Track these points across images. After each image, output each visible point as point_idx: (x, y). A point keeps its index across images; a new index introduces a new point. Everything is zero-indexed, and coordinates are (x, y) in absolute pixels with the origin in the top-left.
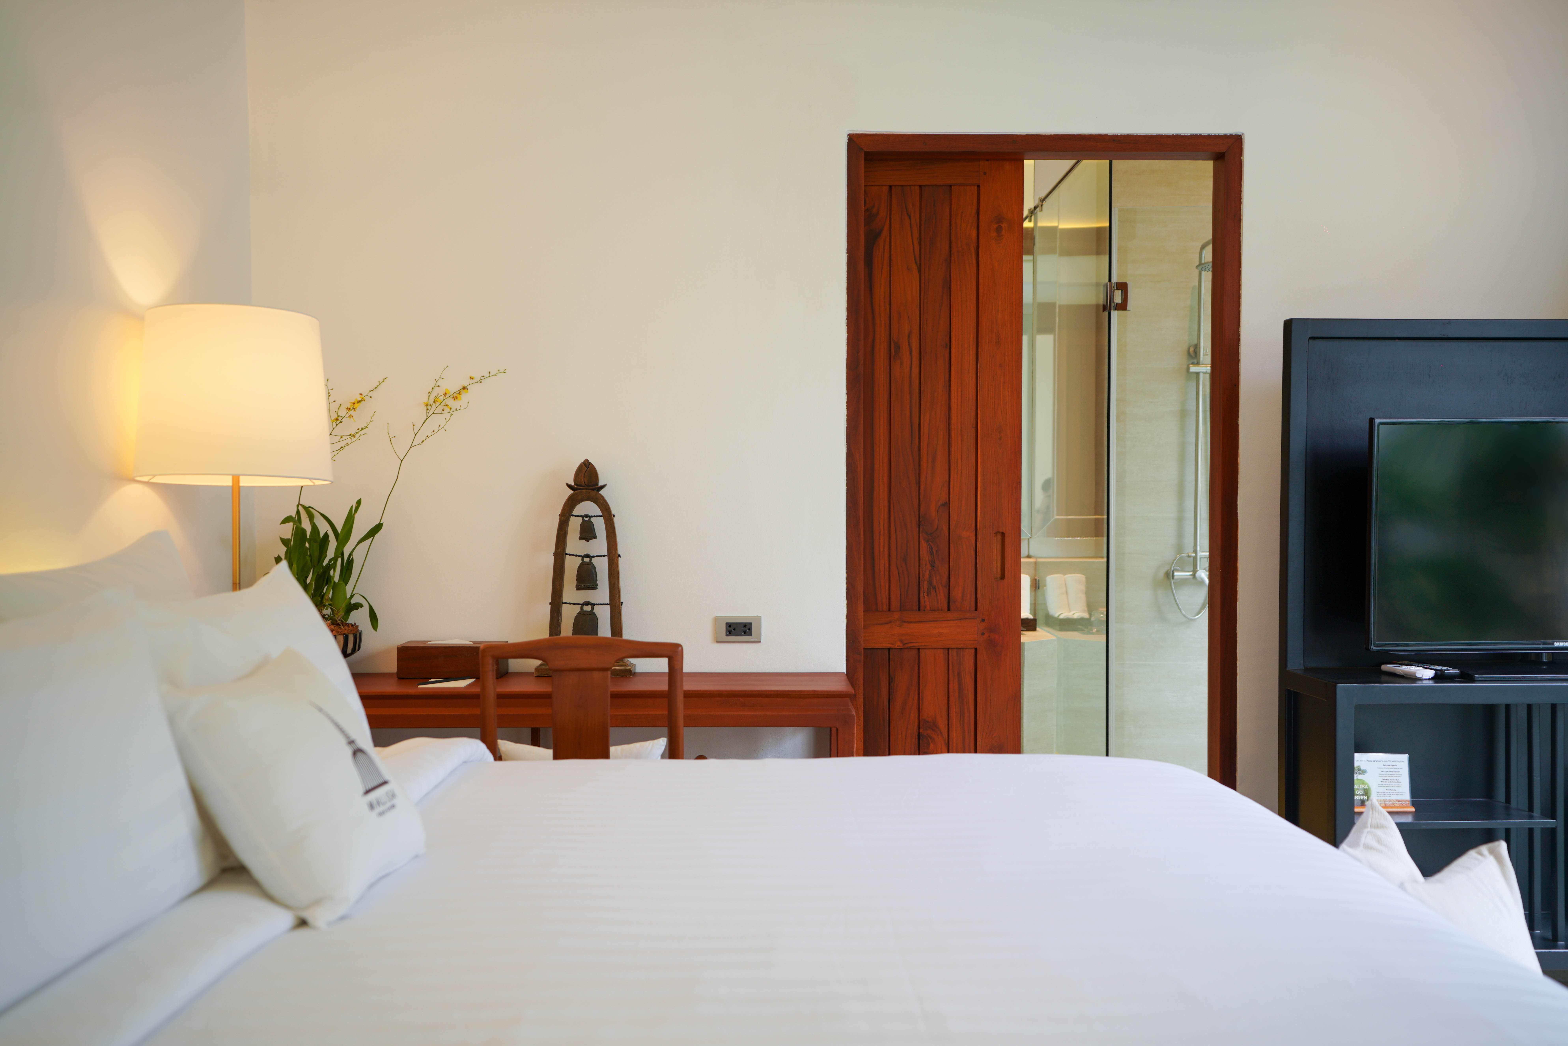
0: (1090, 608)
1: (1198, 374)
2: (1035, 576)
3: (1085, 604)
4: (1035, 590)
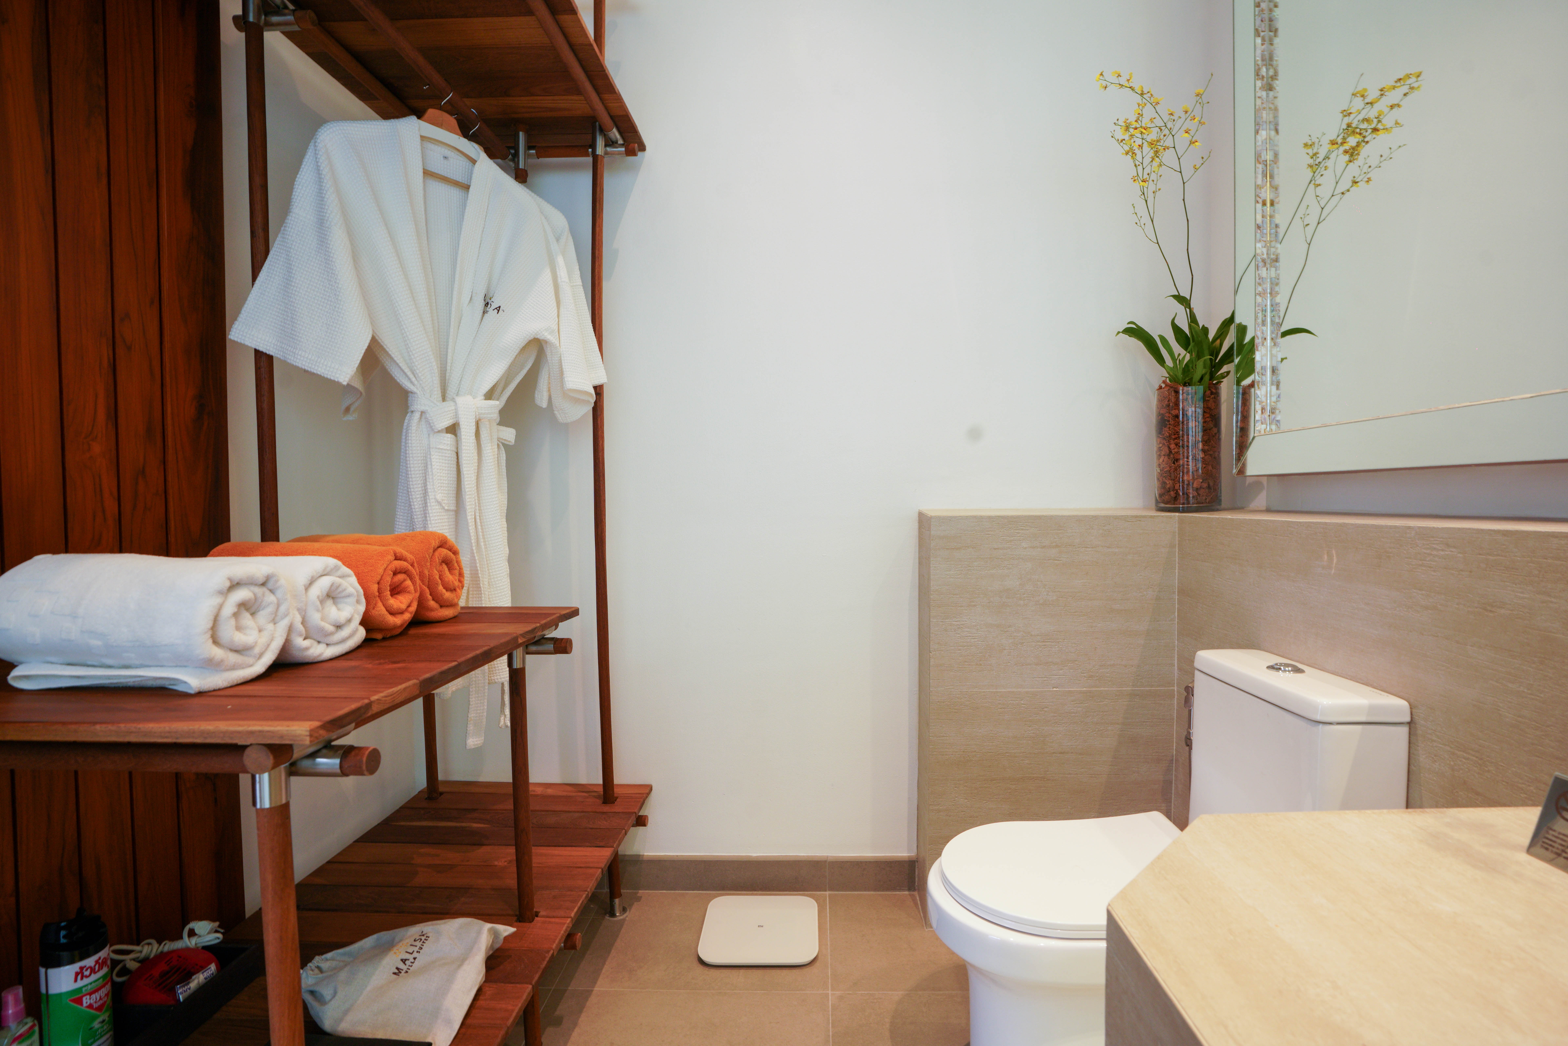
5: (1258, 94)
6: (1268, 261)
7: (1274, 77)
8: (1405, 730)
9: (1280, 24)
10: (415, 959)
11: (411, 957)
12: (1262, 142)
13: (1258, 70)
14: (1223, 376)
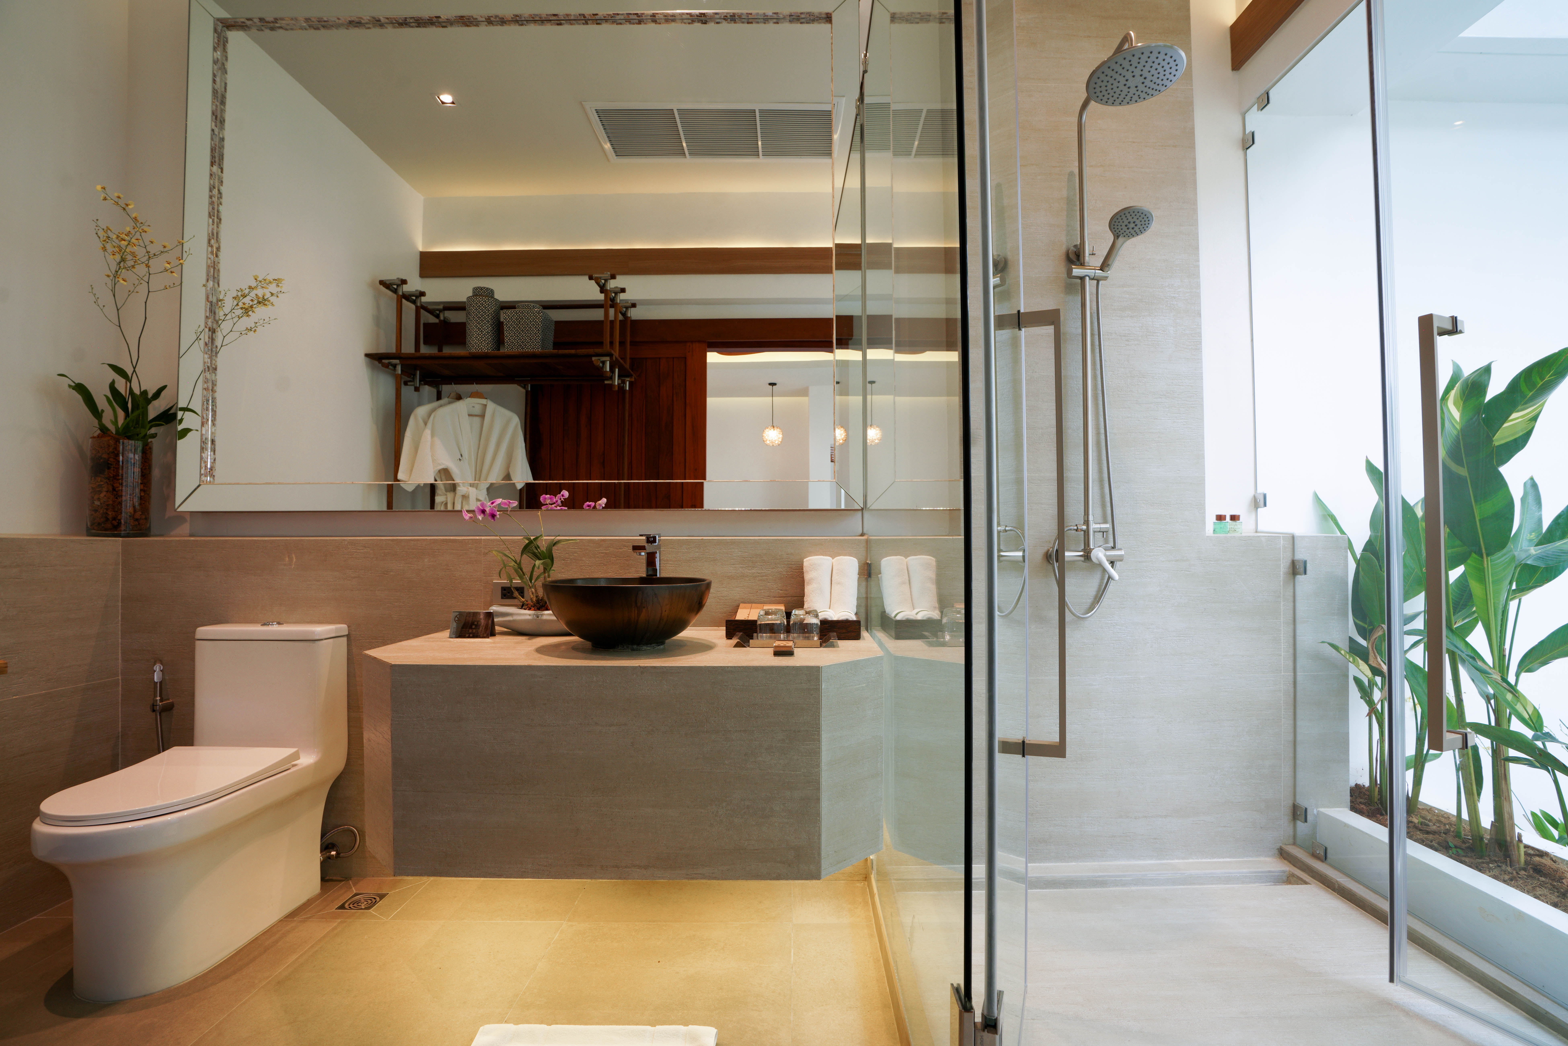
0: (943, 603)
1: (1082, 279)
2: (867, 559)
3: (935, 599)
4: (867, 580)
5: (209, 257)
6: (211, 368)
7: (218, 249)
8: (345, 639)
9: (222, 216)
12: (210, 289)
13: (209, 241)
14: (154, 436)
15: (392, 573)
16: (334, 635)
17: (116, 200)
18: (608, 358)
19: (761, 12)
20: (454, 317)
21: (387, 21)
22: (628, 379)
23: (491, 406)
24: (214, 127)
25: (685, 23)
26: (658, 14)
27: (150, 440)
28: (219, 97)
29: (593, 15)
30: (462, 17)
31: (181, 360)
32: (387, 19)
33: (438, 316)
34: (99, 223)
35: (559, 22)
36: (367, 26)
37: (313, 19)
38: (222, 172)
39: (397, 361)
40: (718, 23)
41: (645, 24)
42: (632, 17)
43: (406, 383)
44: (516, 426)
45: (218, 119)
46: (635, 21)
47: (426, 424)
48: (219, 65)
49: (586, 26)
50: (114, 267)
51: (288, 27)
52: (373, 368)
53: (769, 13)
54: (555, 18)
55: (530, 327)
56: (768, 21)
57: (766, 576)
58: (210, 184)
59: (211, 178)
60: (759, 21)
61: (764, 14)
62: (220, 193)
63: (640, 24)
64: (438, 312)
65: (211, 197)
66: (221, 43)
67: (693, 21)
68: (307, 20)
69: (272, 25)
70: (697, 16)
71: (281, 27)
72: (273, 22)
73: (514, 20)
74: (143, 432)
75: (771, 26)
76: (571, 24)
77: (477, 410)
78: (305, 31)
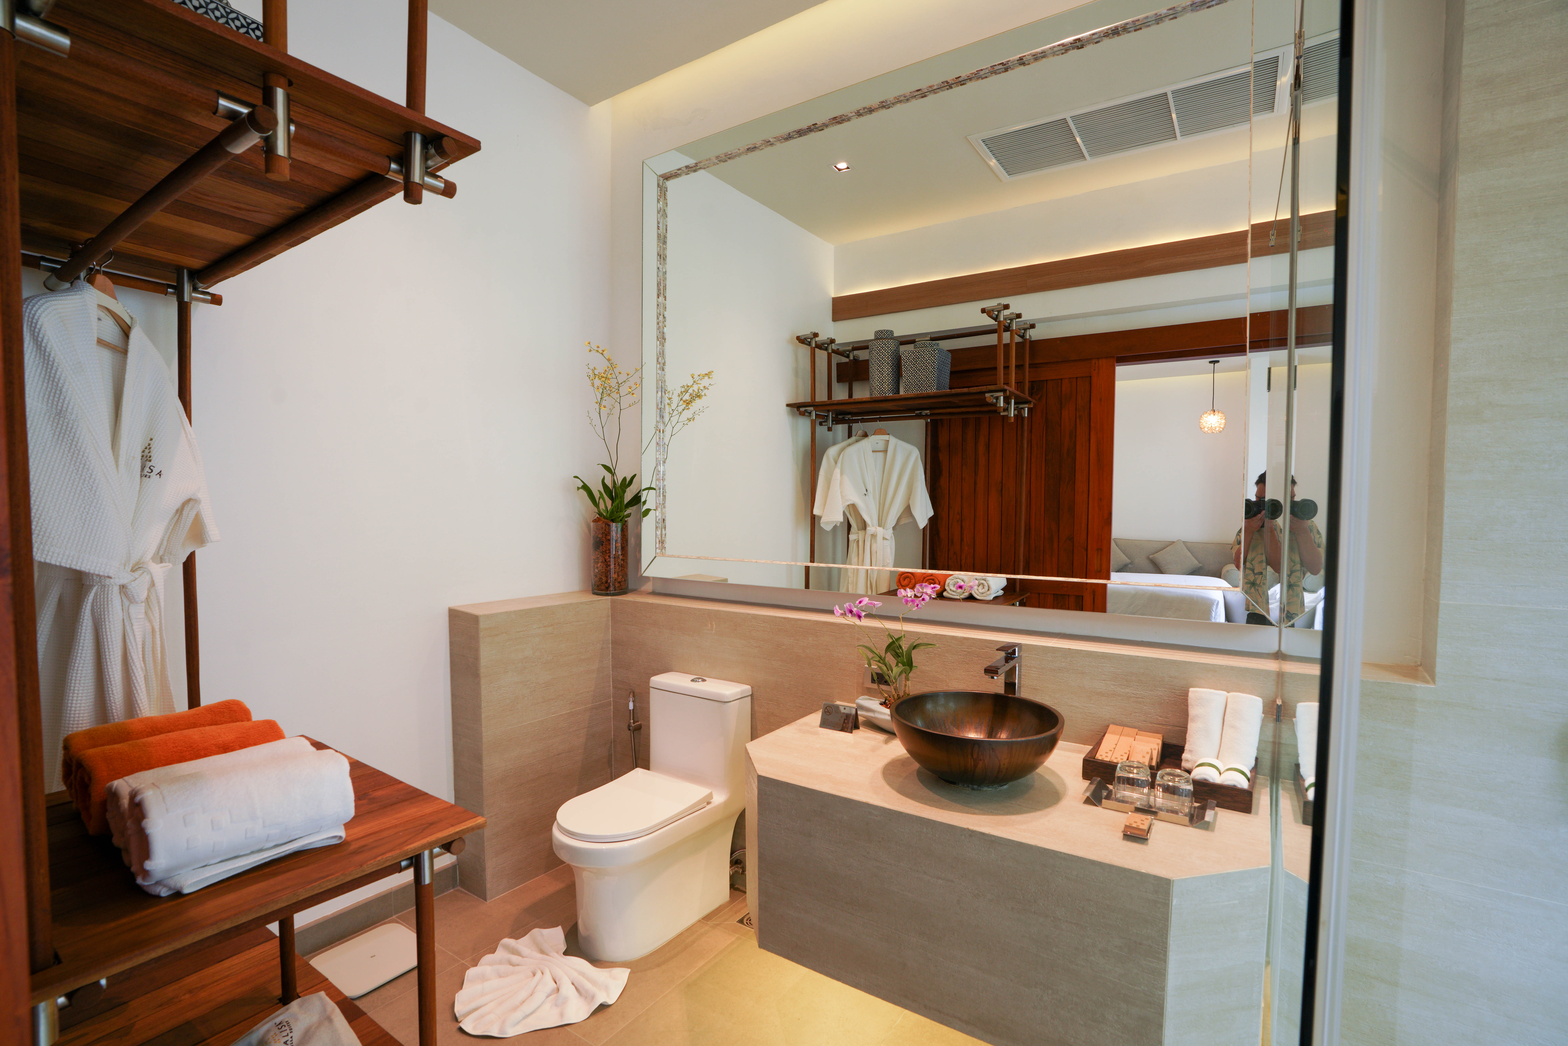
2: (1276, 699)
5: (658, 372)
7: (664, 364)
8: (749, 698)
9: (667, 336)
10: (291, 1037)
11: (288, 1038)
13: (658, 359)
14: (629, 515)
15: (784, 647)
16: (740, 697)
17: (597, 349)
18: (1002, 394)
19: (1151, 13)
20: (862, 355)
21: (775, 140)
22: (1027, 406)
23: (893, 441)
24: (659, 266)
25: (1057, 55)
26: (1025, 56)
27: (626, 519)
28: (662, 240)
29: (956, 78)
30: (835, 118)
31: (643, 456)
32: (775, 138)
33: (848, 357)
34: (589, 366)
35: (923, 95)
36: (760, 148)
37: (722, 156)
38: (665, 300)
39: (812, 408)
40: (1097, 42)
41: (1013, 69)
42: (996, 68)
43: (821, 424)
44: (916, 460)
45: (662, 257)
46: (1001, 70)
47: (836, 463)
48: (661, 213)
49: (950, 90)
50: (599, 397)
51: (705, 166)
52: (793, 415)
53: (1163, 11)
54: (919, 93)
55: (926, 366)
56: (1161, 20)
57: (1142, 698)
58: (657, 313)
59: (658, 308)
60: (1150, 23)
61: (1156, 14)
62: (664, 317)
63: (1008, 71)
64: (848, 353)
65: (658, 324)
66: (663, 192)
67: (1066, 50)
68: (717, 157)
69: (694, 168)
70: (1071, 44)
71: (700, 168)
72: (695, 166)
73: (881, 106)
74: (622, 514)
75: (1167, 24)
76: (936, 93)
77: (881, 446)
78: (717, 165)
